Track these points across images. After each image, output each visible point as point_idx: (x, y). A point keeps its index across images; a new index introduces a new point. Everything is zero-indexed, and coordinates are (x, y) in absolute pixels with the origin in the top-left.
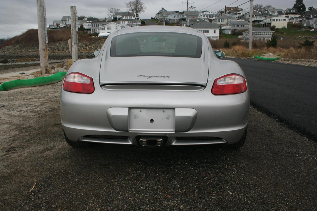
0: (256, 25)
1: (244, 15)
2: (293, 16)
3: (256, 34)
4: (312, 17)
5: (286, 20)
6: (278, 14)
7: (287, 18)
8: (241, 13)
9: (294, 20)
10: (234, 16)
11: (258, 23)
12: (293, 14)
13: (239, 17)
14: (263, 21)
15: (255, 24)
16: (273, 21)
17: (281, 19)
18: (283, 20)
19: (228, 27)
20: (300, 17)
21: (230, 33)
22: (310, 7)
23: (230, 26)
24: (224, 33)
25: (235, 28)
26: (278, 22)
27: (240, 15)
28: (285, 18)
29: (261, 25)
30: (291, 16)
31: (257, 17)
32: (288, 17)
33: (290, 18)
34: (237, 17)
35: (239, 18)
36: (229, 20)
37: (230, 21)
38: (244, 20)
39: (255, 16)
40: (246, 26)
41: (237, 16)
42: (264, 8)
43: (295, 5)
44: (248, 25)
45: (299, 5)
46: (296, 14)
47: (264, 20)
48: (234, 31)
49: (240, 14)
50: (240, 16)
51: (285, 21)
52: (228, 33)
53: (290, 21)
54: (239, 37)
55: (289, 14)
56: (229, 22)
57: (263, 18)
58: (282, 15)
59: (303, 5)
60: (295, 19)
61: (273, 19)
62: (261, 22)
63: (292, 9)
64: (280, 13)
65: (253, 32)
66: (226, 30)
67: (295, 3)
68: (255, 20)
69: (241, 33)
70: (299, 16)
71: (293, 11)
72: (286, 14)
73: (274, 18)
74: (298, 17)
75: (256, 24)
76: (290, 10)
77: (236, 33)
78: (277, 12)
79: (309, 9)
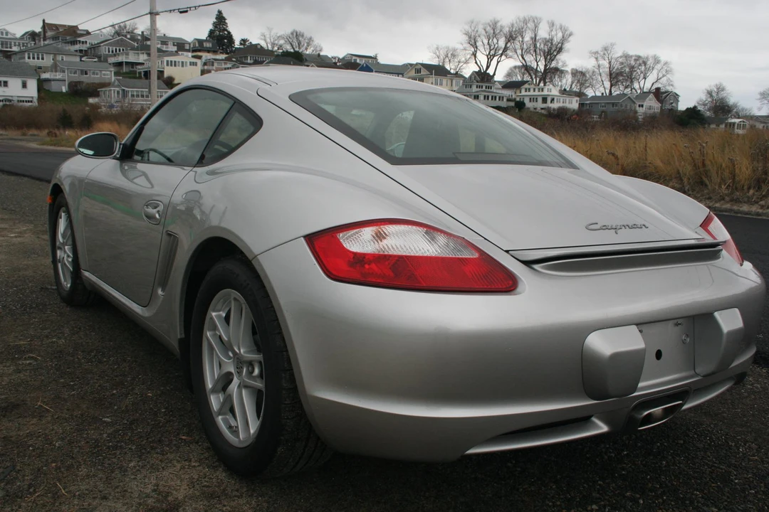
0: (126, 73)
1: (95, 47)
2: (210, 56)
3: (133, 96)
4: (249, 61)
5: (196, 65)
6: (175, 49)
7: (199, 62)
8: (86, 42)
9: (213, 65)
10: (67, 48)
11: (133, 68)
12: (209, 52)
13: (81, 51)
14: (143, 64)
15: (125, 69)
16: (167, 65)
17: (186, 62)
18: (190, 65)
19: (59, 76)
20: (227, 59)
21: (64, 90)
22: (242, 40)
23: (64, 72)
24: (48, 90)
25: (77, 77)
26: (179, 68)
27: (85, 45)
28: (195, 60)
29: (140, 73)
30: (206, 56)
31: (127, 54)
32: (200, 57)
33: (203, 60)
34: (76, 51)
35: (83, 53)
36: (59, 58)
37: (62, 60)
38: (96, 60)
39: (123, 50)
40: (104, 75)
41: (77, 47)
42: (143, 32)
43: (211, 32)
44: (108, 73)
45: (220, 32)
46: (215, 52)
47: (144, 60)
48: (76, 86)
49: (83, 42)
50: (84, 47)
51: (195, 67)
52: (60, 91)
53: (206, 67)
54: (91, 100)
55: (200, 51)
56: (59, 61)
57: (142, 58)
58: (185, 53)
59: (229, 33)
60: (216, 64)
61: (167, 61)
62: (139, 67)
63: (206, 41)
64: (181, 46)
65: (124, 90)
66: (53, 82)
67: (211, 27)
68: (124, 60)
69: (94, 90)
70: (223, 56)
71: (208, 45)
72: (193, 51)
73: (170, 59)
74: (222, 60)
75: (128, 71)
76: (200, 42)
77: (80, 92)
78: (174, 45)
79: (241, 44)
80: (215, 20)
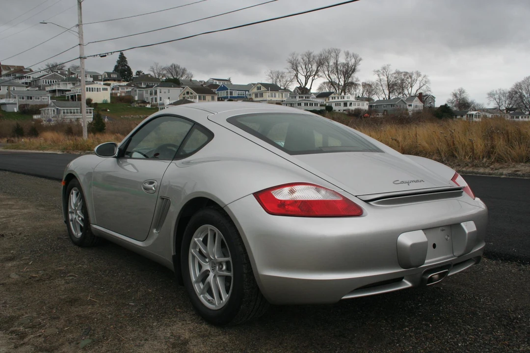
0: (59, 97)
1: (36, 80)
2: (116, 84)
3: (64, 113)
4: (143, 86)
5: (107, 90)
6: (91, 79)
7: (109, 88)
8: (30, 77)
9: (118, 90)
10: (17, 81)
11: (63, 93)
12: (115, 81)
13: (26, 83)
14: (70, 90)
15: (57, 95)
16: (87, 91)
17: (100, 88)
18: (103, 90)
19: (12, 101)
20: (128, 85)
21: (16, 111)
22: (138, 72)
23: (15, 98)
24: (5, 111)
25: (25, 101)
26: (95, 93)
27: (29, 79)
28: (106, 87)
29: (68, 97)
30: (114, 84)
31: (59, 84)
32: (109, 85)
33: (112, 86)
34: (23, 83)
35: (28, 85)
36: (12, 88)
37: (14, 90)
38: (37, 89)
39: (56, 81)
40: (44, 99)
41: (24, 80)
42: (69, 69)
43: (116, 67)
44: (47, 97)
45: (122, 67)
46: (119, 81)
47: (71, 88)
48: (24, 107)
49: (28, 77)
50: (28, 81)
51: (106, 91)
52: (12, 111)
53: (113, 91)
54: (35, 117)
55: (108, 80)
56: (11, 90)
57: (69, 86)
58: (99, 82)
59: (128, 67)
60: (120, 89)
61: (87, 88)
62: (67, 93)
63: (113, 73)
64: (96, 78)
65: (58, 109)
66: (8, 105)
67: (116, 64)
68: (57, 88)
69: (37, 110)
70: (125, 83)
71: (115, 76)
72: (104, 81)
73: (88, 86)
74: (125, 86)
75: (59, 95)
76: (109, 74)
77: (26, 111)
78: (91, 77)
79: (137, 74)
80: (119, 59)
